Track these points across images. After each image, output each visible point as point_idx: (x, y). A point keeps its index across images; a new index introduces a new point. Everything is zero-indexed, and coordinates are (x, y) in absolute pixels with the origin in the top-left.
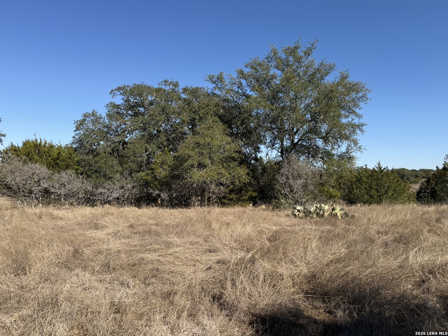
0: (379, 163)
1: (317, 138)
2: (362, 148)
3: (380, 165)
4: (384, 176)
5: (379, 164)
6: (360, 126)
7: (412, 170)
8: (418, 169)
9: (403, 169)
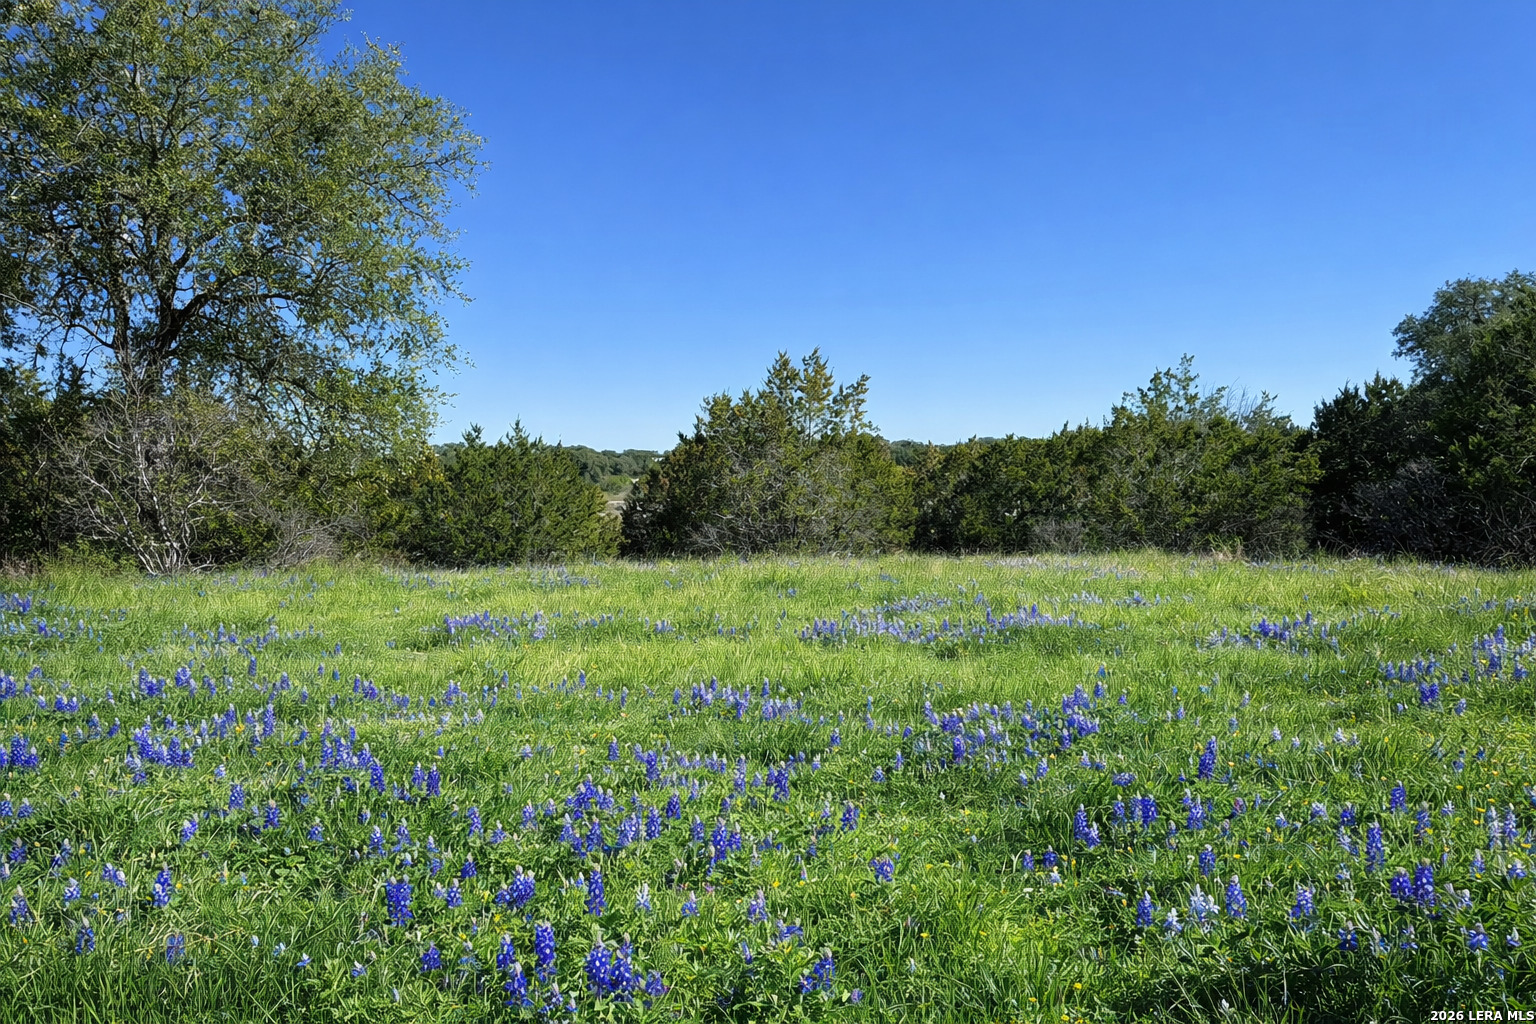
0: (517, 424)
1: (275, 296)
2: (454, 353)
3: (521, 431)
4: (534, 465)
5: (517, 428)
6: (442, 271)
7: (605, 453)
8: (619, 451)
9: (580, 448)
